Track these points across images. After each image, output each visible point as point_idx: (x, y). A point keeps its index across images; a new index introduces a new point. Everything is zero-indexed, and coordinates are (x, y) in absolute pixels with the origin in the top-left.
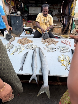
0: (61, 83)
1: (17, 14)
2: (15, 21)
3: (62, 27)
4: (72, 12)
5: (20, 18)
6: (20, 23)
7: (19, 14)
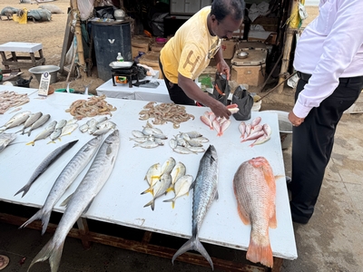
0: (149, 247)
1: (114, 18)
2: (104, 40)
3: (261, 64)
4: (292, 16)
5: (121, 30)
6: (120, 46)
7: (119, 18)
